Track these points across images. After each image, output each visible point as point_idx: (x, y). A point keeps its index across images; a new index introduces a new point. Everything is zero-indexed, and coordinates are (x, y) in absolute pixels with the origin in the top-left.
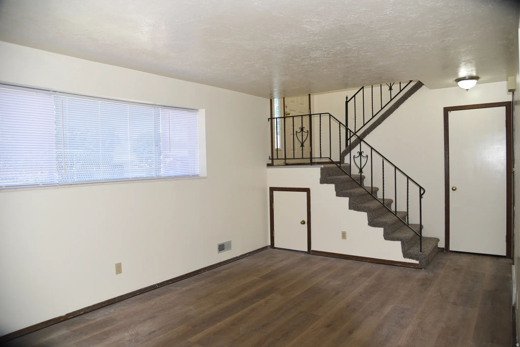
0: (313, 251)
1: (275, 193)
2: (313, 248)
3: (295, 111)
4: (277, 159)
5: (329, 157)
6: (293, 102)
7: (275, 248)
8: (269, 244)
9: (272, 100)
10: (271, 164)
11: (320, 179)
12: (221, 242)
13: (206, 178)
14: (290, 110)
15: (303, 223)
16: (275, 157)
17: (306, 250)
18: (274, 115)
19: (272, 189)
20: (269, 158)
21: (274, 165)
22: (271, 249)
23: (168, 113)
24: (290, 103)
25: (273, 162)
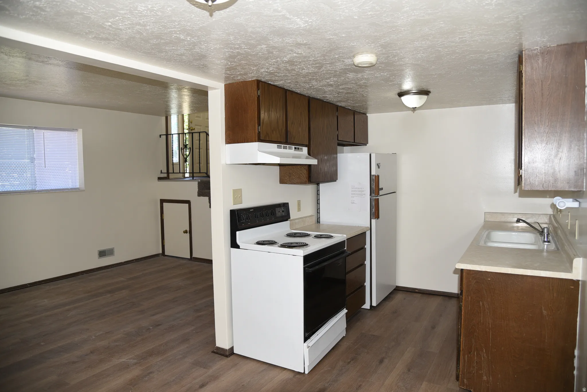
0: (194, 258)
1: (165, 204)
2: (194, 256)
3: (201, 126)
4: (173, 173)
5: (206, 172)
6: (199, 117)
7: (166, 256)
8: (161, 252)
9: (168, 117)
10: (166, 177)
11: (198, 192)
12: (102, 248)
13: (84, 191)
14: (196, 125)
15: (186, 232)
16: (171, 171)
17: (189, 257)
18: (171, 131)
19: (162, 201)
20: (160, 172)
21: (170, 178)
22: (162, 256)
23: (43, 133)
24: (196, 118)
25: (168, 176)
